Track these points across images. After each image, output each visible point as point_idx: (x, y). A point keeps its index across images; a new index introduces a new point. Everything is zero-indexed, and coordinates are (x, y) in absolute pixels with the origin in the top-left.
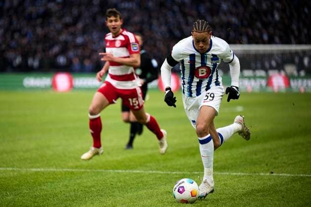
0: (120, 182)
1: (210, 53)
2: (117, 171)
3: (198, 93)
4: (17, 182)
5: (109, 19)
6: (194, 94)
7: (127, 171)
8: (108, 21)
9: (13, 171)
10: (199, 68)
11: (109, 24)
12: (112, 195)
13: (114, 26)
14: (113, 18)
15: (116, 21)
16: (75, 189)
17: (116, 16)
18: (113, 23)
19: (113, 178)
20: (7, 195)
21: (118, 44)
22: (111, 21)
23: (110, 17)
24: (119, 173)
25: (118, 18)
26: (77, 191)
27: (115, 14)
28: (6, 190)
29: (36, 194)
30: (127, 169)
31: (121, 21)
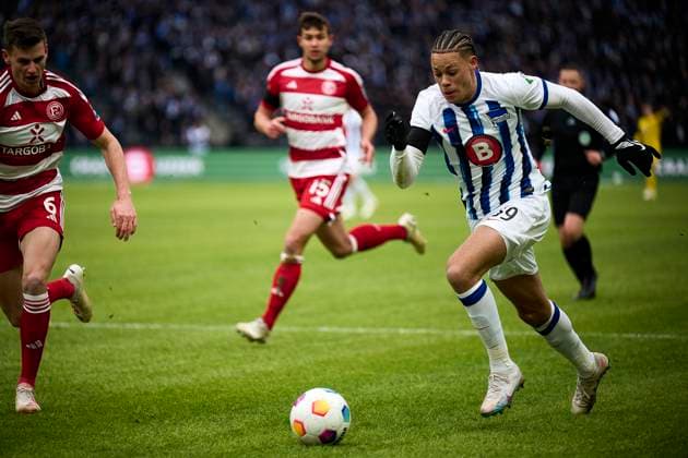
0: (633, 356)
1: (482, 98)
2: (625, 335)
3: (486, 209)
4: (436, 357)
5: (305, 32)
6: (479, 212)
7: (646, 336)
8: (304, 36)
9: (428, 335)
10: (471, 141)
11: (305, 43)
12: (617, 383)
13: (315, 47)
14: (313, 32)
15: (320, 37)
16: (545, 370)
17: (320, 29)
18: (314, 42)
19: (619, 348)
20: (416, 381)
21: (329, 87)
22: (310, 38)
23: (307, 29)
24: (629, 339)
25: (325, 32)
26: (551, 373)
27: (318, 24)
28: (414, 371)
29: (471, 378)
30: (645, 333)
31: (330, 39)
